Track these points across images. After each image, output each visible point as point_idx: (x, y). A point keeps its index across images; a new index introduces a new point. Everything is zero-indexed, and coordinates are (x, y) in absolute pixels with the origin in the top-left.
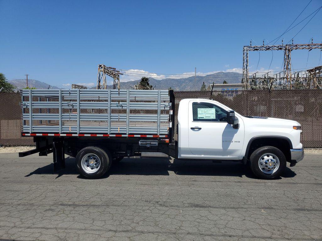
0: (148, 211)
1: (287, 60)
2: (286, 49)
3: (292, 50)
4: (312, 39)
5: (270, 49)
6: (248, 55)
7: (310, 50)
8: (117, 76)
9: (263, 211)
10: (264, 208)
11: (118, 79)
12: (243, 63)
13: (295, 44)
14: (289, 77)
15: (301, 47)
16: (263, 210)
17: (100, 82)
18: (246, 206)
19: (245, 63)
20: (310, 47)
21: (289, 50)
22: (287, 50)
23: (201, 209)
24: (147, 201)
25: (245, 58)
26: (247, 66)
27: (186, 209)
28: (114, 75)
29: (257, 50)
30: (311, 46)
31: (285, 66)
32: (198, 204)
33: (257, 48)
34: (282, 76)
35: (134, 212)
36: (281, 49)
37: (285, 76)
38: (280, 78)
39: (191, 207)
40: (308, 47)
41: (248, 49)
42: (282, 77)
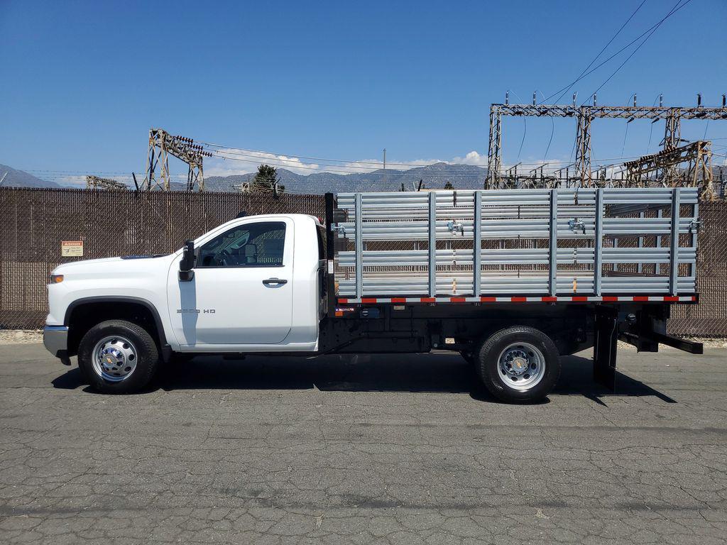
0: (225, 525)
1: (583, 141)
2: (581, 115)
3: (593, 118)
4: (635, 97)
5: (548, 112)
6: (500, 124)
7: (631, 120)
8: (197, 159)
9: (539, 514)
10: (543, 504)
11: (199, 166)
12: (490, 143)
13: (599, 105)
14: (586, 177)
15: (612, 113)
16: (540, 511)
17: (152, 171)
18: (495, 500)
19: (494, 143)
20: (630, 114)
21: (587, 118)
22: (583, 118)
23: (376, 511)
24: (227, 491)
25: (494, 130)
26: (497, 149)
27: (334, 513)
28: (190, 155)
29: (519, 113)
30: (632, 112)
31: (579, 152)
32: (370, 495)
33: (520, 110)
34: (571, 175)
35: (180, 530)
36: (570, 114)
37: (579, 175)
38: (567, 179)
39: (350, 505)
40: (625, 114)
41: (500, 110)
42: (572, 177)
